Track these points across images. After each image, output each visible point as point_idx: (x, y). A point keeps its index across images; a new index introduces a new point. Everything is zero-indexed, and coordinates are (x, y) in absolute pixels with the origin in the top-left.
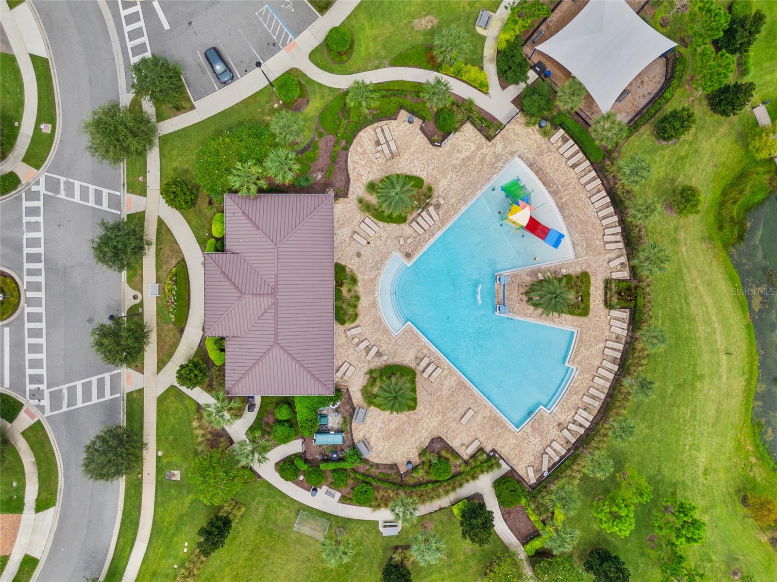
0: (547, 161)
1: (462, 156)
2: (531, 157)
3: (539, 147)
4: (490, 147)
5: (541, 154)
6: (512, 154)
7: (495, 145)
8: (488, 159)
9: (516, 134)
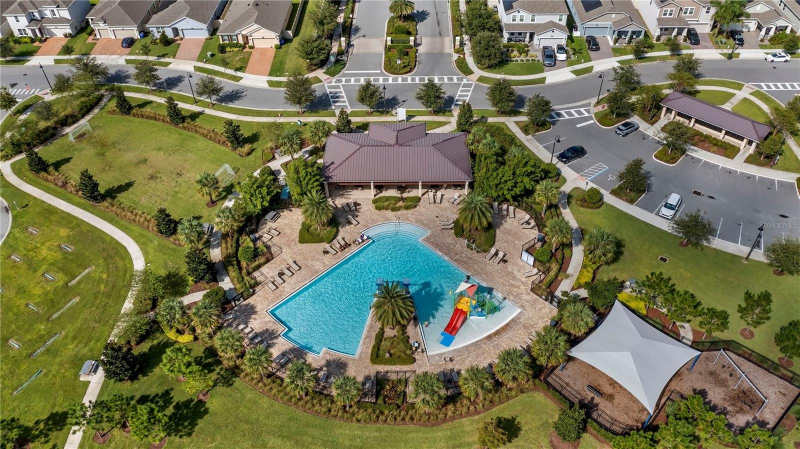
0: (519, 332)
1: (515, 273)
2: (522, 320)
3: (532, 326)
4: (527, 291)
5: (525, 327)
6: (522, 307)
7: (528, 294)
8: (515, 289)
9: (541, 309)
